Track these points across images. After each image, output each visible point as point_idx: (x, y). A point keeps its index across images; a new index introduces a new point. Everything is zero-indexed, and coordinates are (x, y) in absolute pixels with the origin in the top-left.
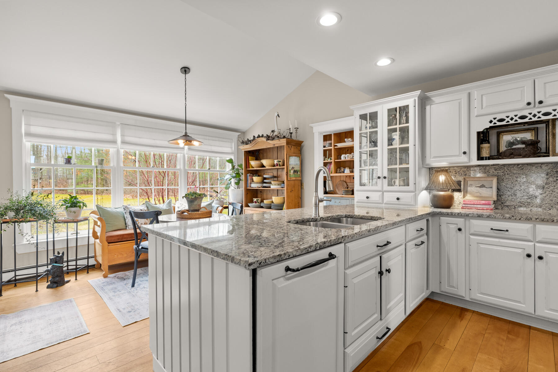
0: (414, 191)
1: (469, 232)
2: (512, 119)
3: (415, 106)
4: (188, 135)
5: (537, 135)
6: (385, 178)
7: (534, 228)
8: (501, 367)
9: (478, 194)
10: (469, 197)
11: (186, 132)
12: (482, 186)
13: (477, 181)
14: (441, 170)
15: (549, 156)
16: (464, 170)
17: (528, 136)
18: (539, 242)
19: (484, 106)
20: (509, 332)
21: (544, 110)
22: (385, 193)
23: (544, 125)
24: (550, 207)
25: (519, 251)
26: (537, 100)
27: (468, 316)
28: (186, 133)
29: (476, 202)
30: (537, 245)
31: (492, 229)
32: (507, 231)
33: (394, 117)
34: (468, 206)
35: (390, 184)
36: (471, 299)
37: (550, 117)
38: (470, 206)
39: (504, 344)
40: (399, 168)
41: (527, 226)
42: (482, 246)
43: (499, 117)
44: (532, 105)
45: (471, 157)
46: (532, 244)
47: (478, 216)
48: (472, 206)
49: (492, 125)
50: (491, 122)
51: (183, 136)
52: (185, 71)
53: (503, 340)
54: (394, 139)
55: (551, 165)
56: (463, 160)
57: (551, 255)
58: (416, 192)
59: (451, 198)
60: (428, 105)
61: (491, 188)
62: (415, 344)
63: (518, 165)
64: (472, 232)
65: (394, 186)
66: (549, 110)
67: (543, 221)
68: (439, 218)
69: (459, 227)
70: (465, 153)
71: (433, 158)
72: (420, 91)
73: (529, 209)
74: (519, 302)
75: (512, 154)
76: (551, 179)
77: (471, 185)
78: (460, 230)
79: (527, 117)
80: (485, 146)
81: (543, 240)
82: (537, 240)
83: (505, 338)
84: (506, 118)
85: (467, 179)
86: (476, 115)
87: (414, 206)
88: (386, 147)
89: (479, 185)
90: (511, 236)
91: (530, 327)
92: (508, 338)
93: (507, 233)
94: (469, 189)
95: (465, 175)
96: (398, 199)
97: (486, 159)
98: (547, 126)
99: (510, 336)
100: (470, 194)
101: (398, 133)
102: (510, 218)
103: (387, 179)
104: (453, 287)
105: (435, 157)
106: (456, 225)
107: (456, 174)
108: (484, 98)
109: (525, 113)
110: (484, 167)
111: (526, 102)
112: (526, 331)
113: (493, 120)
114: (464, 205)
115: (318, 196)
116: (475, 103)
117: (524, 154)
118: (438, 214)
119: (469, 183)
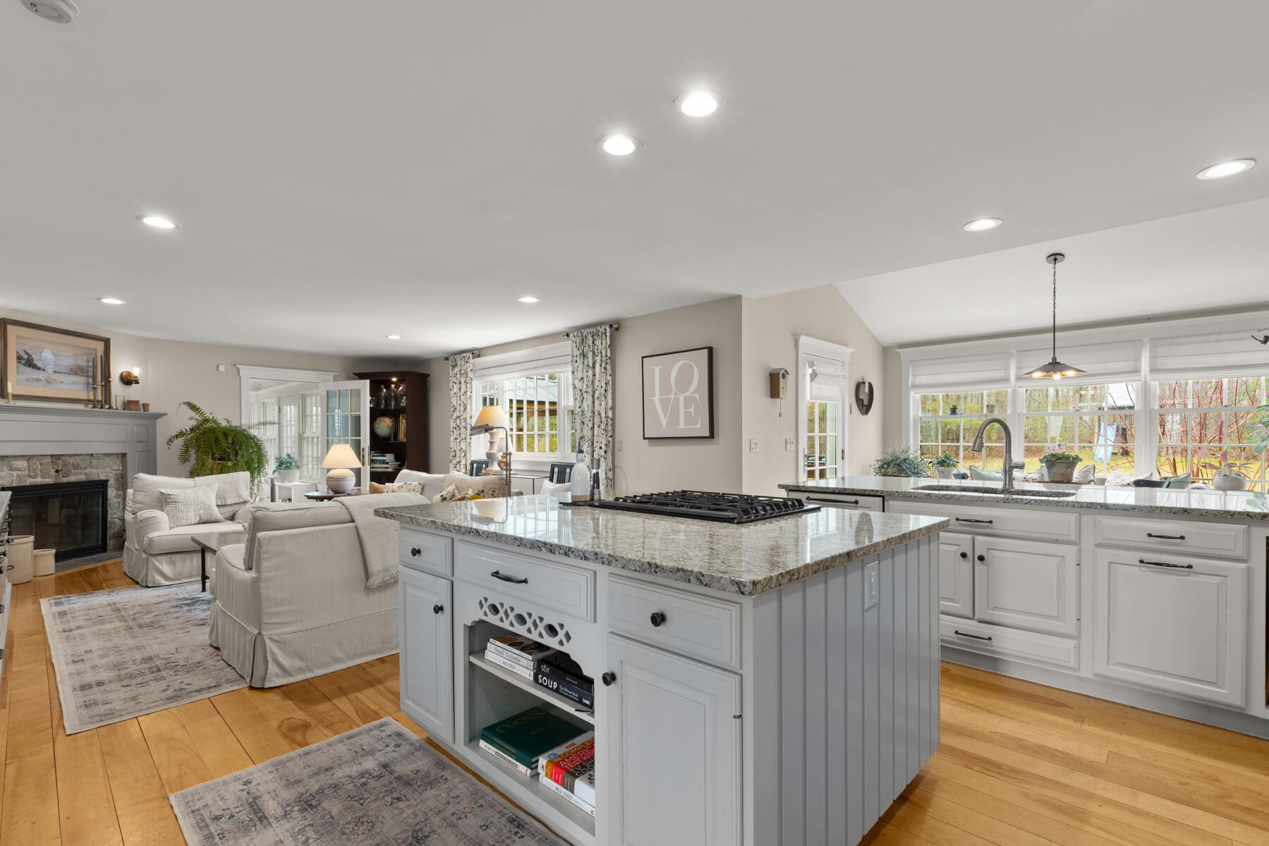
4: (1057, 361)
11: (1054, 356)
28: (1054, 358)
51: (1050, 364)
52: (1055, 260)
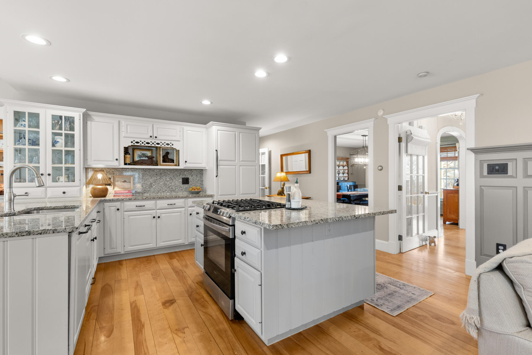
0: (80, 186)
1: (124, 210)
2: (143, 143)
3: (80, 120)
5: (152, 153)
6: (49, 175)
7: (156, 203)
8: (151, 274)
9: (122, 187)
10: (116, 189)
12: (125, 181)
13: (121, 178)
14: (100, 170)
15: (158, 165)
16: (112, 170)
17: (149, 154)
18: (157, 210)
19: (128, 132)
20: (147, 261)
21: (157, 142)
22: (48, 189)
23: (155, 148)
24: (158, 192)
25: (149, 216)
26: (154, 136)
27: (124, 263)
29: (123, 192)
30: (158, 211)
31: (136, 206)
32: (144, 206)
33: (57, 123)
34: (118, 194)
35: (54, 180)
36: (125, 252)
37: (159, 146)
38: (119, 194)
39: (147, 265)
40: (65, 167)
41: (153, 202)
42: (131, 217)
43: (137, 140)
44: (152, 138)
45: (120, 162)
46: (155, 211)
47: (129, 200)
48: (121, 194)
49: (132, 144)
50: (132, 142)
53: (146, 264)
54: (58, 142)
55: (158, 170)
56: (115, 164)
57: (163, 215)
58: (81, 187)
59: (107, 190)
60: (89, 121)
61: (130, 182)
62: (105, 285)
63: (144, 169)
64: (125, 209)
65: (58, 182)
66: (159, 142)
67: (160, 198)
68: (103, 204)
69: (117, 208)
70: (117, 160)
71: (93, 161)
72: (86, 109)
73: (149, 194)
74: (150, 244)
75: (142, 163)
76: (158, 177)
77: (118, 181)
78: (118, 209)
79: (150, 143)
80: (128, 156)
81: (160, 208)
82: (157, 209)
83: (147, 263)
84: (140, 142)
85: (115, 177)
86: (123, 136)
87: (80, 197)
88: (50, 148)
89: (123, 181)
90: (146, 209)
91: (154, 255)
92: (148, 263)
93: (144, 207)
94: (116, 183)
95: (114, 174)
96: (64, 193)
97: (128, 165)
98: (156, 149)
99: (148, 262)
100: (117, 187)
101: (63, 137)
102: (146, 199)
103: (51, 177)
104: (114, 248)
105: (94, 160)
106: (115, 207)
107: (107, 173)
108: (128, 127)
109: (149, 141)
110: (125, 169)
111: (150, 135)
112: (153, 257)
113: (133, 141)
114: (115, 194)
115: (13, 192)
116: (123, 129)
117: (148, 163)
118: (103, 201)
119: (116, 179)
